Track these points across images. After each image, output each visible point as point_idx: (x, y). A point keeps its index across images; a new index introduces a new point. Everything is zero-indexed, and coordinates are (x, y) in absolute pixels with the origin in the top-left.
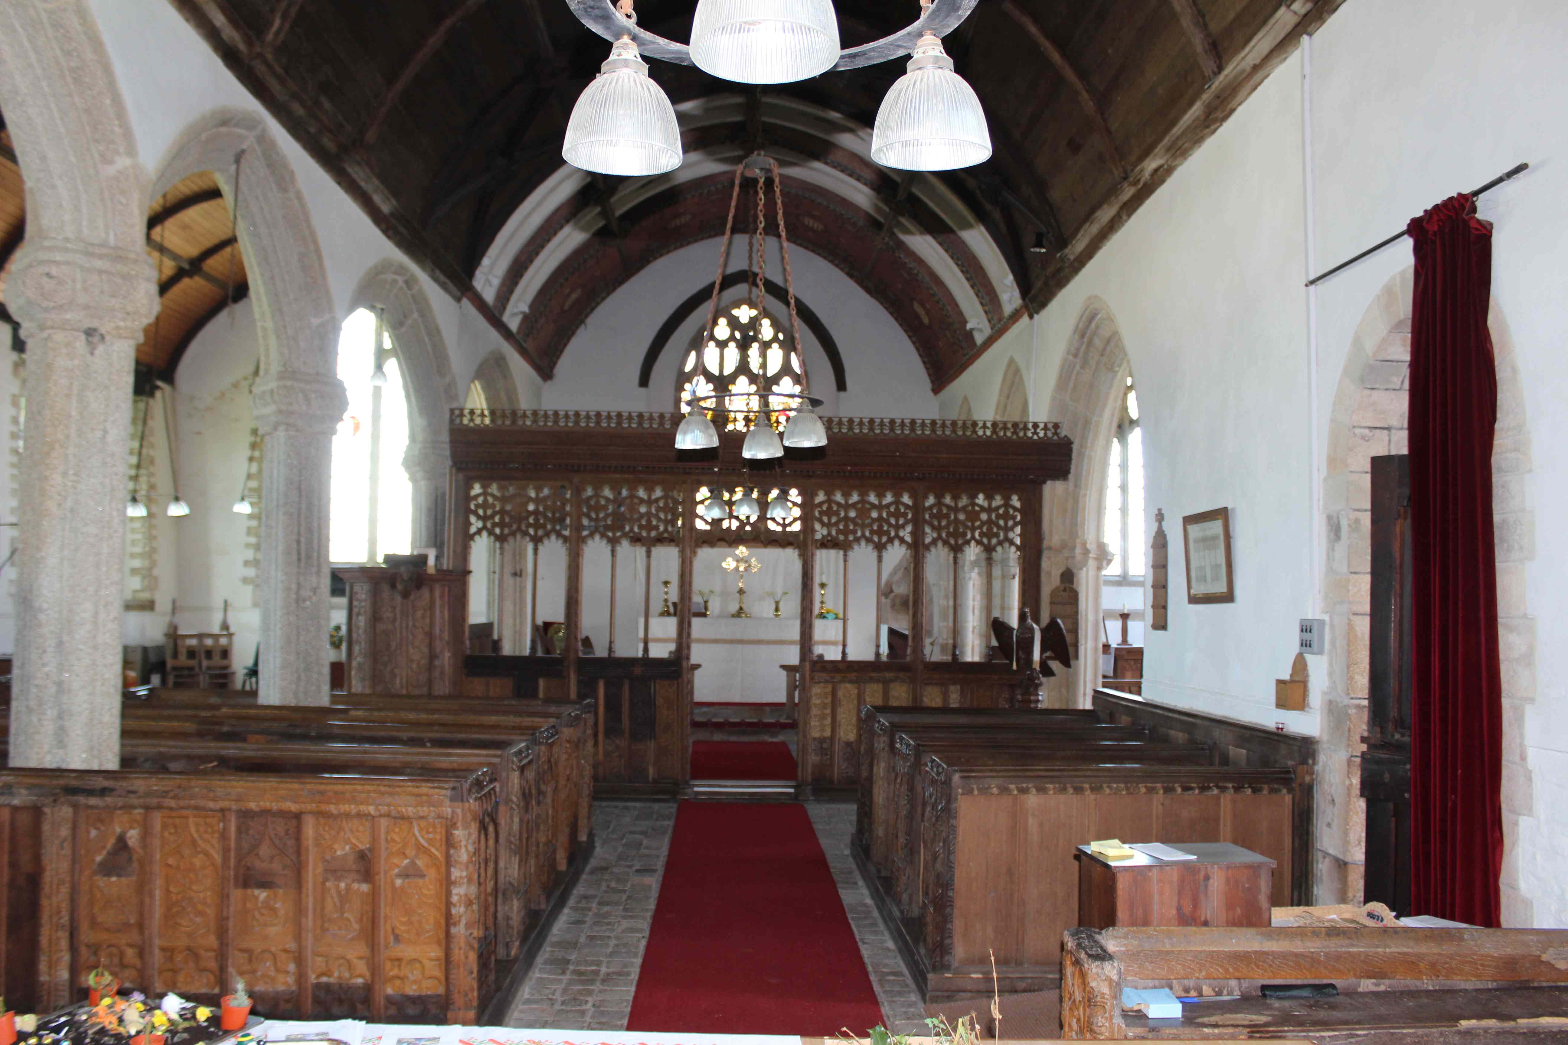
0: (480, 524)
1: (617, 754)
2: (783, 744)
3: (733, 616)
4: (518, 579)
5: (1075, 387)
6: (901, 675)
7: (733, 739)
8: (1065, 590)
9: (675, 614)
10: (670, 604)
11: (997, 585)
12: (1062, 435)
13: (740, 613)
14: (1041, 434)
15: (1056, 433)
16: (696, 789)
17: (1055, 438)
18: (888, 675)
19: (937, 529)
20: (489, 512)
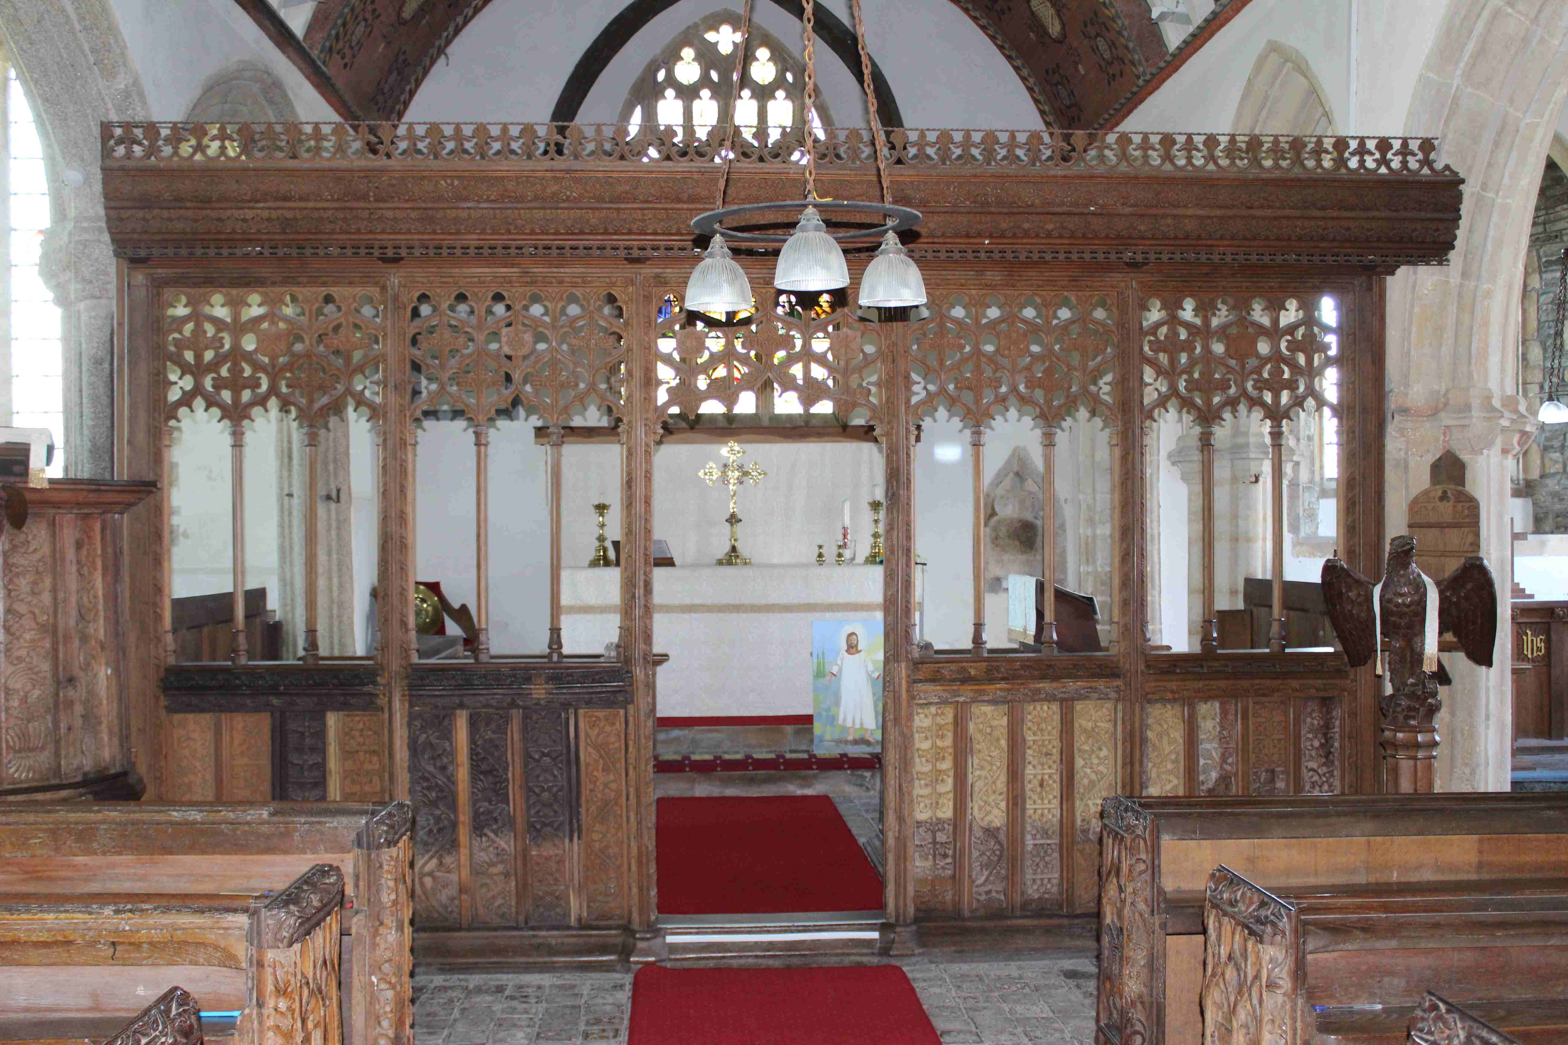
0: (188, 383)
1: (500, 868)
2: (824, 800)
3: (720, 563)
4: (333, 506)
5: (1481, 52)
6: (1101, 684)
7: (731, 792)
8: (1444, 497)
9: (618, 564)
10: (608, 544)
11: (1221, 497)
12: (1439, 166)
13: (732, 557)
14: (1396, 164)
15: (1426, 162)
16: (670, 939)
17: (1426, 171)
18: (1072, 686)
19: (1170, 373)
20: (209, 355)
